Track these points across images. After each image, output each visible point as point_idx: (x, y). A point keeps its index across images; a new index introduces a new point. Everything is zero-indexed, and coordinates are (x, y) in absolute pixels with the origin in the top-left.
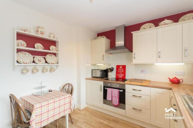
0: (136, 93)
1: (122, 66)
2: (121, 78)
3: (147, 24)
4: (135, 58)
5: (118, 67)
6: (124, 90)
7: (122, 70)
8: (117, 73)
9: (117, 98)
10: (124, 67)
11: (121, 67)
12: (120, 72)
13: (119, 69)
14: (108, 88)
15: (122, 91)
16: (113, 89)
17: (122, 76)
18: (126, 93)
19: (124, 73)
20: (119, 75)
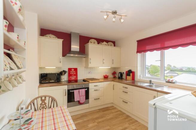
0: (96, 88)
1: (74, 68)
2: (73, 80)
3: (93, 40)
4: (90, 63)
5: (70, 69)
6: (88, 88)
7: (74, 73)
8: (70, 75)
9: (85, 97)
10: (76, 70)
11: (73, 70)
12: (73, 74)
13: (71, 72)
14: (75, 90)
15: (86, 89)
16: (80, 90)
17: (75, 78)
18: (90, 90)
19: (76, 75)
20: (72, 77)
